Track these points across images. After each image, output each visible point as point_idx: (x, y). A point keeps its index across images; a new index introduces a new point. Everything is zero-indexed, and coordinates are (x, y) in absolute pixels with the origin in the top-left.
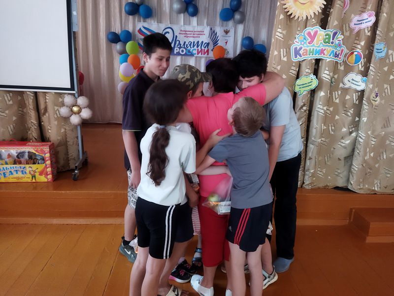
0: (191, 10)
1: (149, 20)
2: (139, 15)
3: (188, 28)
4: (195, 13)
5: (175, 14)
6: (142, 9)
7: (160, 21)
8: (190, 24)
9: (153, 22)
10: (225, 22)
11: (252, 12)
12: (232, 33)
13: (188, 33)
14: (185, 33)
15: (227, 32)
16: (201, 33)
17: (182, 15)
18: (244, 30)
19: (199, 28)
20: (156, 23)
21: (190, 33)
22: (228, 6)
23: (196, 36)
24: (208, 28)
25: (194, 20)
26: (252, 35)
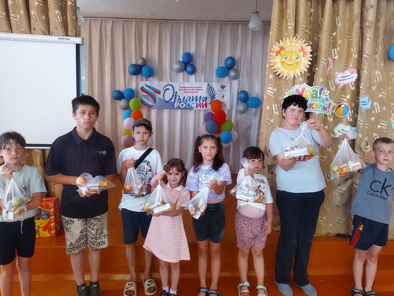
0: (189, 69)
1: (151, 79)
2: (142, 75)
3: (187, 85)
4: (193, 71)
5: (174, 73)
6: (144, 70)
7: (161, 80)
8: (188, 81)
9: (154, 80)
10: (221, 79)
11: (245, 69)
12: (227, 88)
13: (187, 89)
14: (185, 89)
16: (199, 89)
17: (181, 74)
18: (239, 85)
19: (197, 85)
20: (157, 81)
21: (189, 89)
22: (223, 65)
23: (195, 91)
24: (206, 84)
25: (192, 77)
26: (247, 89)
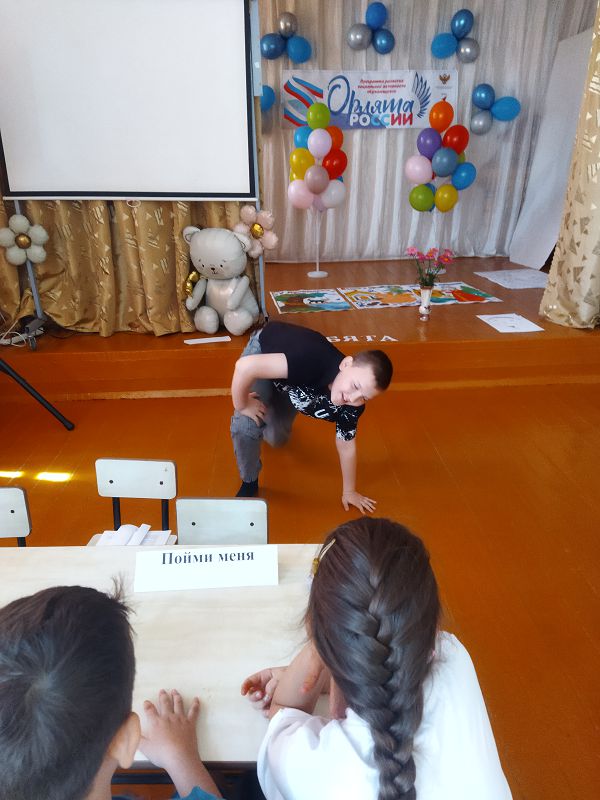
0: (381, 41)
2: (287, 56)
3: (374, 76)
7: (324, 67)
8: (376, 69)
9: (310, 67)
10: (441, 62)
12: (453, 82)
13: (374, 85)
14: (369, 86)
15: (444, 79)
16: (399, 83)
17: (363, 53)
18: (476, 73)
19: (395, 75)
21: (377, 84)
22: (447, 29)
23: (389, 89)
24: (412, 74)
25: (386, 59)
26: (490, 80)
